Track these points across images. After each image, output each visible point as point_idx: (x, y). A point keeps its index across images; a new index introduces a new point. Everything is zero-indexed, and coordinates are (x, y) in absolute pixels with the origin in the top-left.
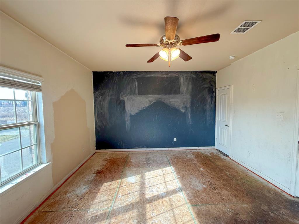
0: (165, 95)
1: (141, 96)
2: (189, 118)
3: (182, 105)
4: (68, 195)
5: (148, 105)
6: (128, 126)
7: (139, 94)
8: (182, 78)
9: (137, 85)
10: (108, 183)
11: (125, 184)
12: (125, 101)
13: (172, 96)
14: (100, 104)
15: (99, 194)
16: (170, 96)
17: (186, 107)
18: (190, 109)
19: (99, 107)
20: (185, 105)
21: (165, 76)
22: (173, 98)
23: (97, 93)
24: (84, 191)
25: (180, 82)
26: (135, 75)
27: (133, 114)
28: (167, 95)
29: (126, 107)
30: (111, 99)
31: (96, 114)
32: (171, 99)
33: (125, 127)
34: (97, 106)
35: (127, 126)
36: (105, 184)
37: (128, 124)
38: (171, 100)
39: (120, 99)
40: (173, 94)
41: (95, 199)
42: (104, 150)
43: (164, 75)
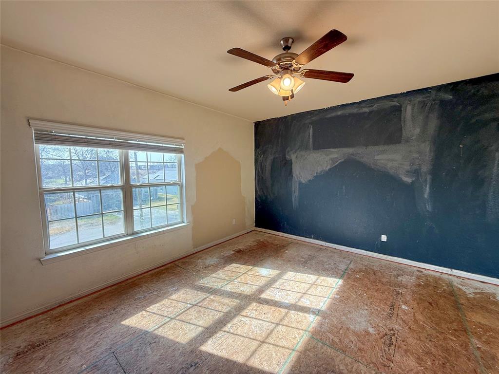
0: (365, 148)
1: (317, 151)
2: (426, 196)
3: (408, 168)
4: (200, 261)
5: (329, 167)
6: (295, 200)
7: (313, 149)
8: (409, 108)
9: (311, 134)
10: (238, 265)
11: (252, 273)
12: (293, 161)
13: (381, 148)
14: (261, 165)
15: (221, 270)
16: (376, 148)
17: (416, 173)
18: (429, 177)
19: (260, 170)
20: (415, 167)
21: (366, 110)
22: (383, 152)
23: (258, 150)
24: (212, 263)
25: (402, 117)
26: (309, 117)
27: (304, 182)
28: (370, 147)
29: (294, 170)
30: (274, 159)
31: (257, 180)
32: (378, 155)
33: (292, 201)
34: (257, 168)
35: (293, 199)
36: (234, 265)
37: (295, 197)
38: (376, 158)
39: (285, 158)
40: (384, 144)
41: (214, 273)
42: (263, 229)
43: (364, 107)
